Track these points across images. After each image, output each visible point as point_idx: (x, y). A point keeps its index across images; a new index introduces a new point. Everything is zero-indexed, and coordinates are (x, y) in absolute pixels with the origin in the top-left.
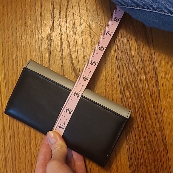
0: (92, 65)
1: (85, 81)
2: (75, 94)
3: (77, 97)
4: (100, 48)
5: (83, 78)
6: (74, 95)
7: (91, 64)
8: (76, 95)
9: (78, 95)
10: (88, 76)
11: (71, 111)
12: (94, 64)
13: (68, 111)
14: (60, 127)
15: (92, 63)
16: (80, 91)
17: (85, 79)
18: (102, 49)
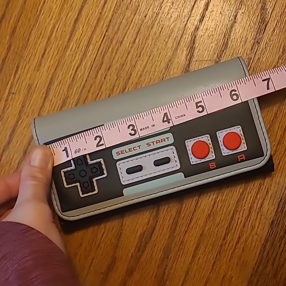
0: (197, 107)
1: (164, 121)
2: (131, 127)
3: (130, 134)
4: (233, 93)
5: (166, 114)
6: (129, 128)
7: (197, 103)
8: (132, 130)
9: (133, 132)
10: (173, 119)
11: (103, 144)
12: (200, 109)
13: (98, 139)
14: (65, 149)
15: (199, 105)
16: (141, 130)
17: (165, 119)
18: (235, 97)
